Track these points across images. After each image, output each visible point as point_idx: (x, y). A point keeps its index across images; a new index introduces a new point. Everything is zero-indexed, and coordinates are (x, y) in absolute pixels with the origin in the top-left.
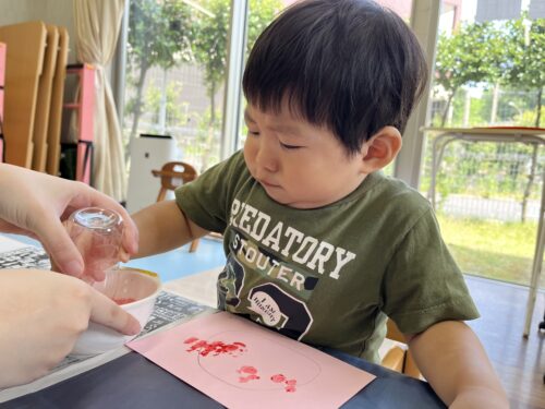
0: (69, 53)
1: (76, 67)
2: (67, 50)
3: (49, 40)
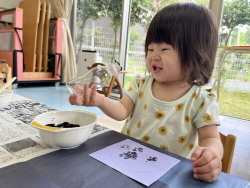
0: (51, 13)
1: (54, 20)
2: (50, 12)
3: (42, 7)
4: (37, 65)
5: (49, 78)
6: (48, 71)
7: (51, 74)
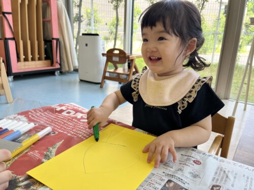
4: (33, 53)
5: (48, 66)
6: (46, 59)
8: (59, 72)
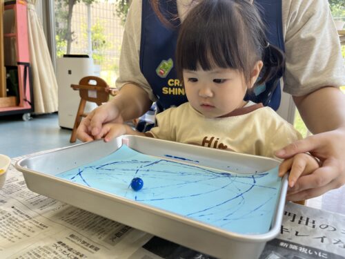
6: (9, 94)
7: (13, 99)
8: (29, 115)
